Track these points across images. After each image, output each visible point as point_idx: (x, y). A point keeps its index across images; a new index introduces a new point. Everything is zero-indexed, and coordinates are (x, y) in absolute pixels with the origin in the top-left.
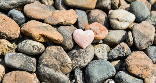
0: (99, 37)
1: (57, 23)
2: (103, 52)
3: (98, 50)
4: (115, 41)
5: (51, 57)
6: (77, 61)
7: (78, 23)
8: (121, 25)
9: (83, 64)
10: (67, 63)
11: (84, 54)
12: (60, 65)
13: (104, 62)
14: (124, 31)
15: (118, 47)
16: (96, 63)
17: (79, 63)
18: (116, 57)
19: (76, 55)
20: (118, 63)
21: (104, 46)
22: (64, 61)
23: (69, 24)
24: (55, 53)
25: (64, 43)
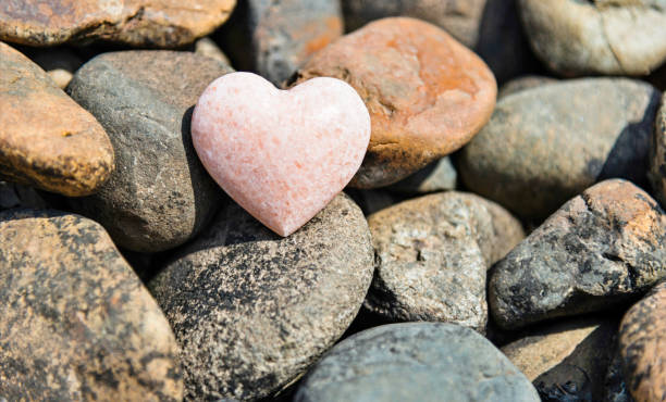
0: (416, 139)
1: (68, 33)
2: (450, 263)
3: (409, 244)
4: (560, 171)
5: (14, 304)
6: (223, 336)
7: (254, 24)
8: (613, 36)
9: (269, 359)
10: (141, 354)
11: (282, 280)
12: (80, 370)
13: (439, 343)
14: (632, 86)
15: (571, 219)
16: (373, 355)
17: (239, 350)
18: (553, 300)
19: (223, 287)
20: (573, 348)
21: (463, 212)
22: (110, 338)
23: (167, 36)
24: (41, 275)
25: (119, 194)
